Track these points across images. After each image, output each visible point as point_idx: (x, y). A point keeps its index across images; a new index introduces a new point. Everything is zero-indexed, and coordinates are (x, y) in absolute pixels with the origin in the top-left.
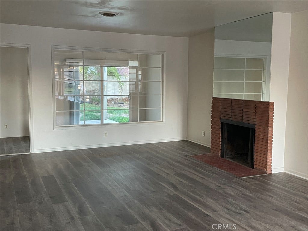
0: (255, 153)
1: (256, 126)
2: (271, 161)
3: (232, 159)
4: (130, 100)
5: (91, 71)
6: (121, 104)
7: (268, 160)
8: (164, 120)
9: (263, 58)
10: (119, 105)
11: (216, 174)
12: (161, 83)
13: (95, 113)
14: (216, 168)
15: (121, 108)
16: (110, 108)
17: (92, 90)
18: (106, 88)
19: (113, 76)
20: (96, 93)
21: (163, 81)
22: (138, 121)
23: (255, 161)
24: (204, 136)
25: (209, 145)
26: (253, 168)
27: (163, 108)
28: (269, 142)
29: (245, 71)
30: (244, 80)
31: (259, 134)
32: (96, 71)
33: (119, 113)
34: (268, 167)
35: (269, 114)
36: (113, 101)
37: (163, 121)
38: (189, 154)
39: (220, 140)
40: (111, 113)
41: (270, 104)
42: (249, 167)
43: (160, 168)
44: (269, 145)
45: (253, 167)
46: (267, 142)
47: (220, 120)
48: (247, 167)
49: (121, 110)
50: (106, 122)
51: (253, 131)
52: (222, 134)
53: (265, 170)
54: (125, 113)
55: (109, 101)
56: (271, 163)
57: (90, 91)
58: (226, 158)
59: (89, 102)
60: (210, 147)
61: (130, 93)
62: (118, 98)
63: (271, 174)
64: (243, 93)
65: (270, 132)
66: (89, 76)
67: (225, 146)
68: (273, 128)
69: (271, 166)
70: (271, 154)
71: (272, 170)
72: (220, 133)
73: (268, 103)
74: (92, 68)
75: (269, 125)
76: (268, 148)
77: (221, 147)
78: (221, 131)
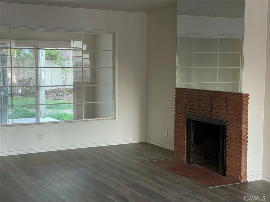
0: (226, 156)
1: (227, 124)
2: (246, 166)
3: (200, 164)
4: (74, 91)
5: (25, 55)
6: (64, 97)
7: (243, 165)
8: (117, 118)
9: (241, 38)
10: (62, 98)
11: (178, 183)
12: (112, 70)
13: (30, 108)
14: (179, 176)
15: (65, 101)
16: (50, 102)
17: (26, 78)
18: (43, 76)
19: (54, 61)
20: (31, 83)
21: (114, 68)
22: (82, 119)
23: (226, 167)
24: (166, 136)
25: (171, 147)
26: (225, 176)
27: (115, 102)
28: (243, 142)
29: (218, 54)
30: (218, 65)
31: (231, 133)
32: (31, 55)
33: (61, 108)
34: (242, 174)
35: (242, 108)
36: (55, 92)
37: (115, 118)
38: (147, 160)
39: (186, 141)
40: (51, 108)
41: (244, 96)
42: (220, 174)
43: (109, 178)
44: (243, 146)
45: (224, 174)
46: (241, 143)
47: (185, 116)
48: (217, 174)
49: (64, 105)
50: (42, 120)
51: (225, 128)
52: (187, 133)
53: (239, 178)
54: (69, 108)
55: (48, 93)
56: (246, 168)
57: (24, 79)
58: (192, 163)
59: (22, 95)
60: (174, 150)
61: (74, 83)
62: (60, 89)
63: (246, 183)
64: (217, 81)
65: (244, 131)
66: (21, 61)
67: (192, 149)
68: (248, 125)
69: (246, 173)
70: (246, 157)
71: (247, 177)
72: (186, 132)
73: (241, 95)
74: (26, 51)
75: (243, 122)
76: (242, 150)
77: (187, 150)
78: (186, 129)
